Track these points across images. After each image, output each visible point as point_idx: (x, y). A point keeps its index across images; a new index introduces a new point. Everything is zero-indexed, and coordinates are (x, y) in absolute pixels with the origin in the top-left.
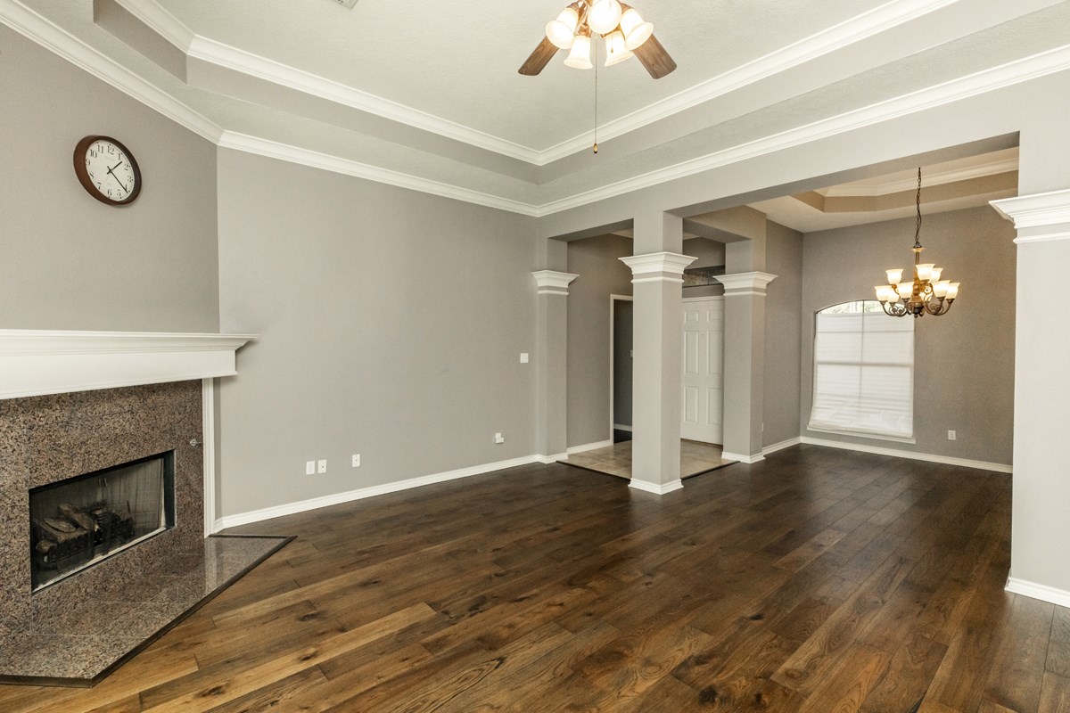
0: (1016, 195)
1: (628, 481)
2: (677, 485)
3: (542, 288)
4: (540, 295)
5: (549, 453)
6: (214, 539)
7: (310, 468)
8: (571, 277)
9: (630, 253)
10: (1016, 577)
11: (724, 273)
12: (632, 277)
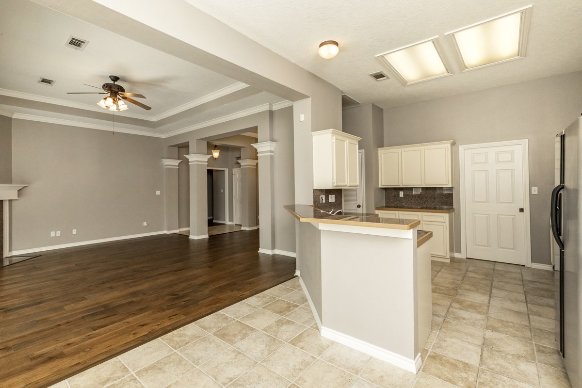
0: (257, 143)
1: (189, 236)
2: (206, 236)
3: (166, 165)
4: (166, 168)
5: (169, 230)
6: (7, 259)
7: (53, 234)
8: (180, 161)
9: (188, 153)
10: (262, 248)
11: (241, 159)
12: (189, 162)
